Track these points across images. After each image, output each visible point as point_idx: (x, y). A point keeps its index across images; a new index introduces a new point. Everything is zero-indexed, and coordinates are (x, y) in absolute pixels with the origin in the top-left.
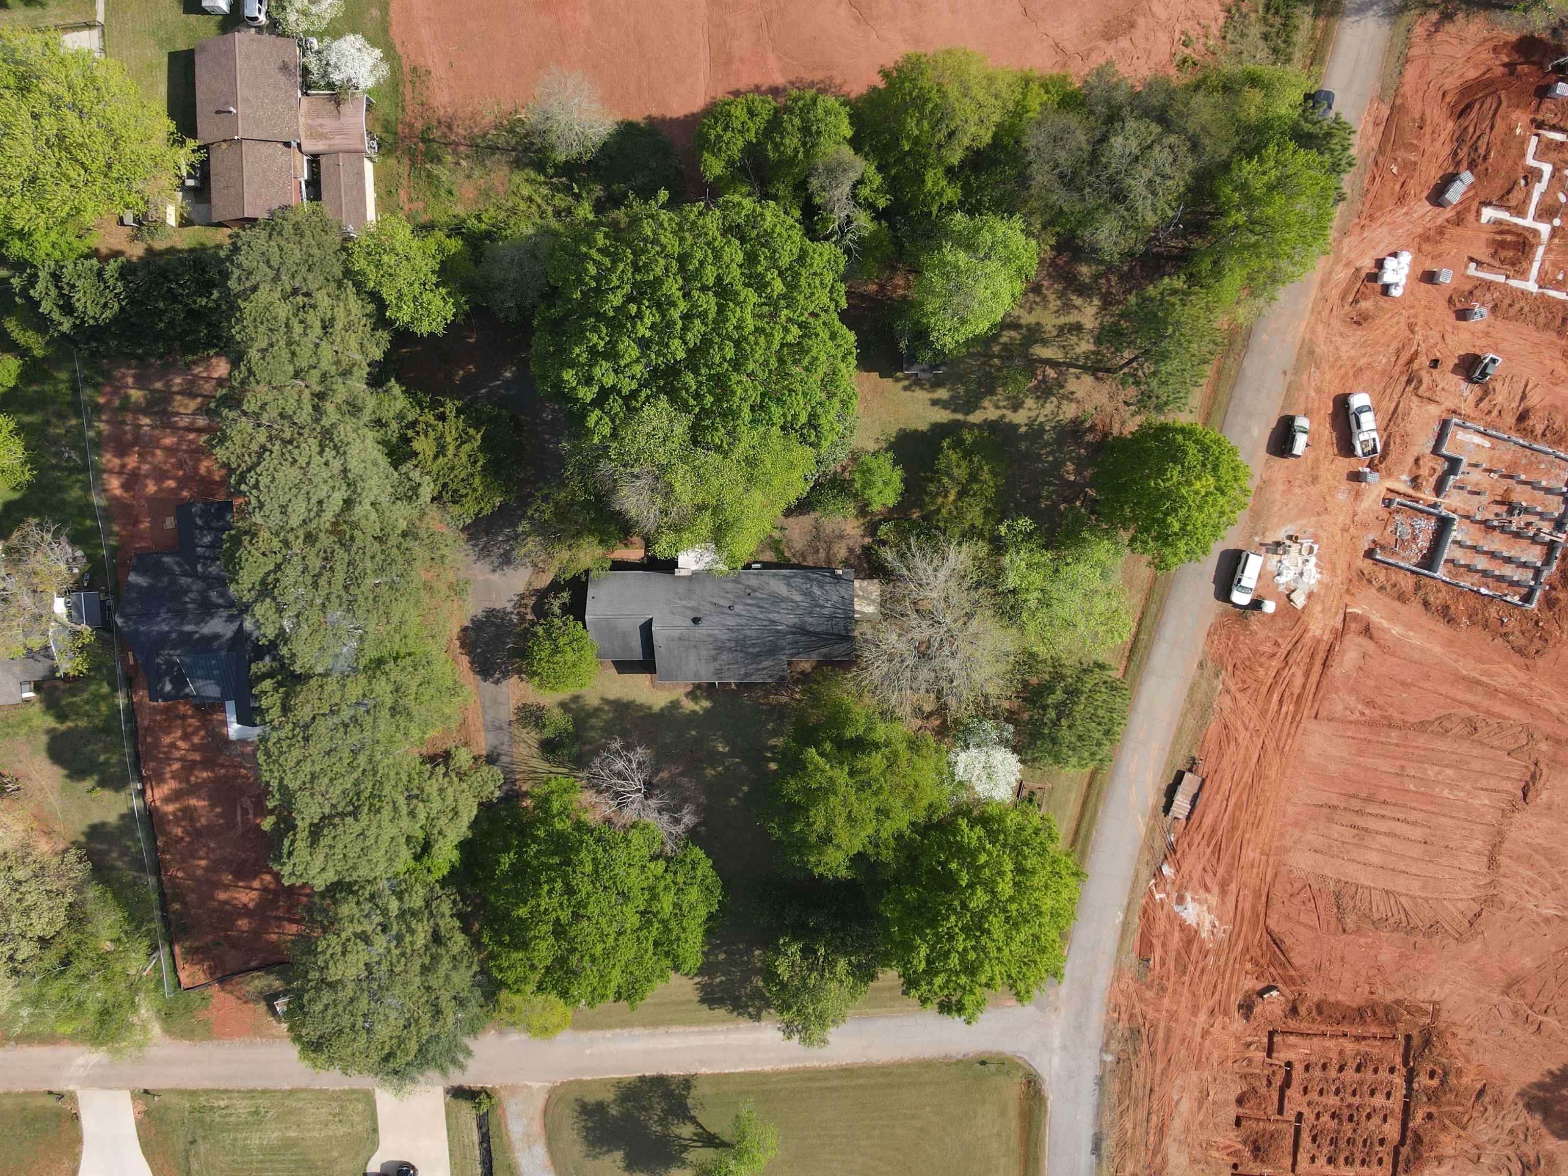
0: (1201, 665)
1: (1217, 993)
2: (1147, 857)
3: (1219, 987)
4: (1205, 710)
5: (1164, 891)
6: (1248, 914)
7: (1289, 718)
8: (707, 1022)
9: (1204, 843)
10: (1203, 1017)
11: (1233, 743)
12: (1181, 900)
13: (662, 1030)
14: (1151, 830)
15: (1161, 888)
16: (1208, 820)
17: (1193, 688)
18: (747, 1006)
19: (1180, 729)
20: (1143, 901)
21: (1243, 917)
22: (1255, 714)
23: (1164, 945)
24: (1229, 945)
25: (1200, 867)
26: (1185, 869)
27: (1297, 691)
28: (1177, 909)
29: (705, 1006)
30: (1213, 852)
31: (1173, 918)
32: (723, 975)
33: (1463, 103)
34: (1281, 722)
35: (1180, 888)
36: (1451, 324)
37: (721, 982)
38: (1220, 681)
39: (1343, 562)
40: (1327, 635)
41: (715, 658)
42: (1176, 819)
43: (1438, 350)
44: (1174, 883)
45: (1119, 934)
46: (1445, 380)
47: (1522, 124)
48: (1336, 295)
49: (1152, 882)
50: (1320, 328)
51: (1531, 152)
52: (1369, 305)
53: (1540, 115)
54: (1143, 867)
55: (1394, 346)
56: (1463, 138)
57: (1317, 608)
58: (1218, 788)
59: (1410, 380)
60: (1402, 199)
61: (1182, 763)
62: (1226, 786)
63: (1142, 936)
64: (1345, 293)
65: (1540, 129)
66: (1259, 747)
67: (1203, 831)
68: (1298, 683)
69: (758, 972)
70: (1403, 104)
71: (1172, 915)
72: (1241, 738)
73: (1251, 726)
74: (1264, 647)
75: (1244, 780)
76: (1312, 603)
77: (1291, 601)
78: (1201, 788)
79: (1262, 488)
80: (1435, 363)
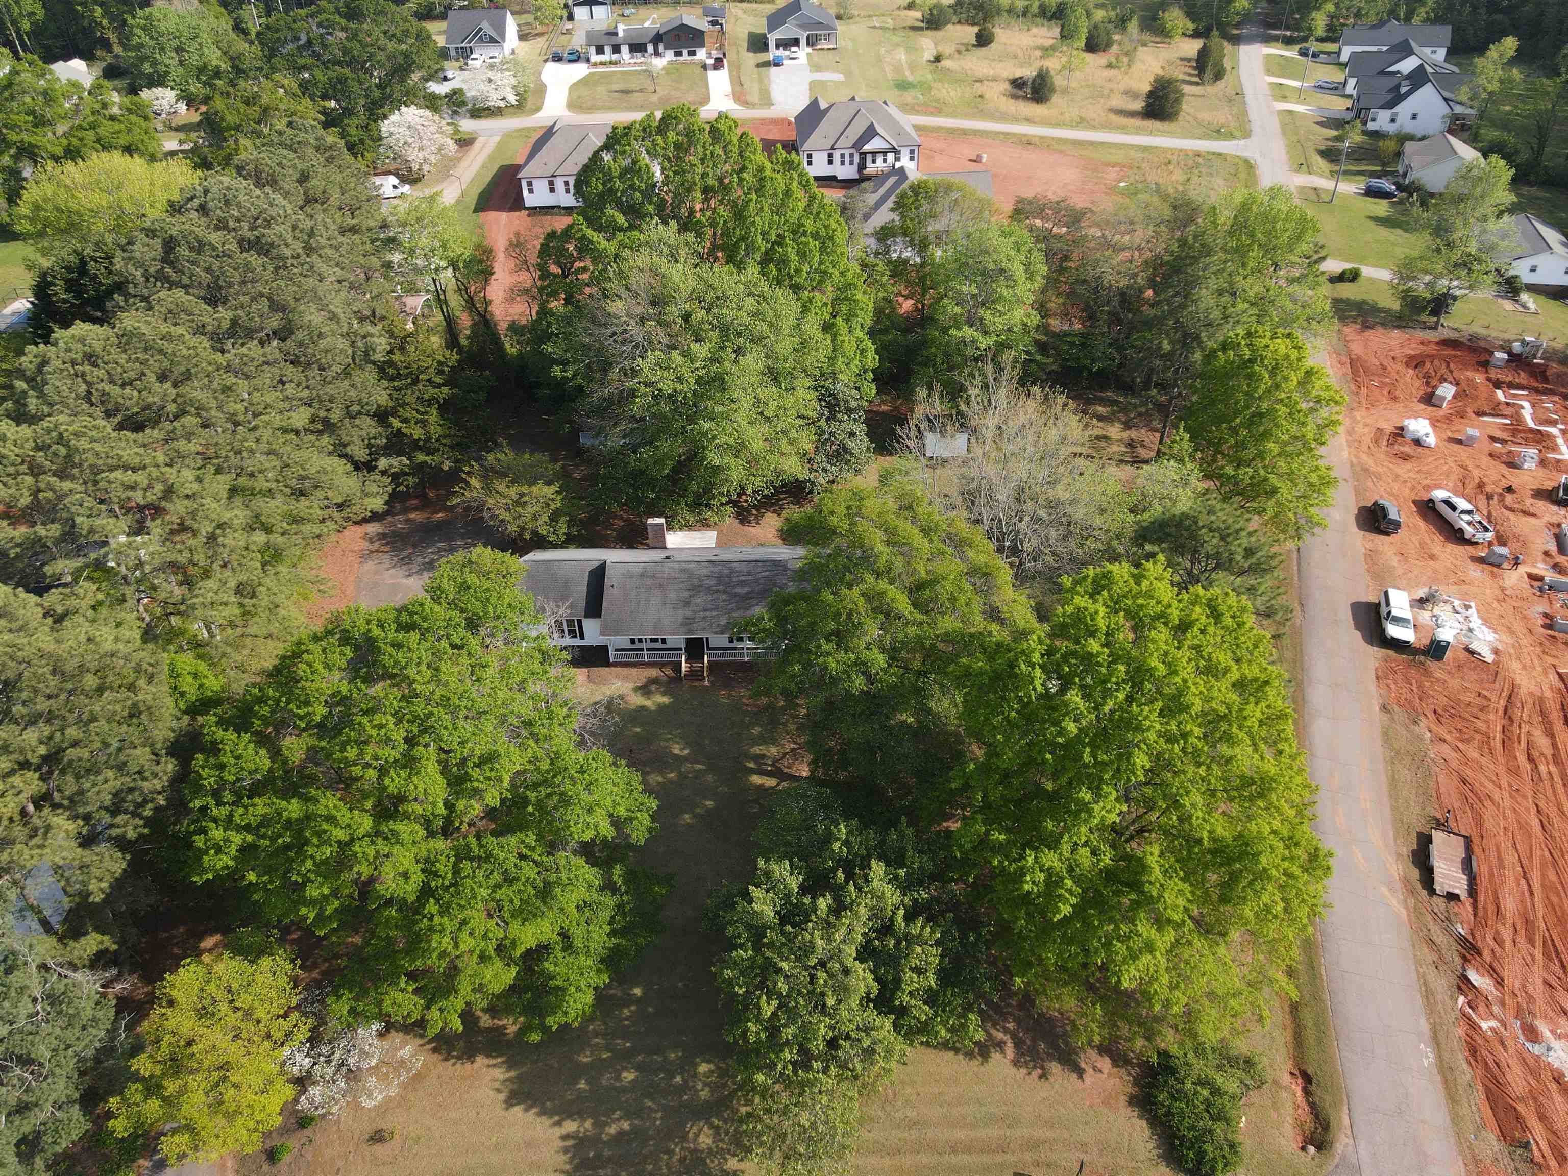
0: (1384, 708)
2: (1431, 957)
4: (1419, 761)
5: (1493, 1016)
9: (1522, 940)
11: (1487, 803)
12: (1532, 1034)
14: (1416, 912)
15: (1482, 1009)
16: (1510, 905)
17: (1387, 736)
19: (1393, 782)
20: (1460, 1032)
22: (1502, 770)
25: (1539, 982)
26: (1511, 973)
27: (1548, 752)
28: (1536, 1049)
30: (1546, 954)
31: (1536, 1066)
32: (627, 1116)
33: (1415, 362)
34: (1547, 783)
35: (1519, 1013)
36: (1504, 469)
37: (621, 1133)
38: (1423, 729)
39: (1519, 627)
40: (1548, 694)
41: (687, 603)
42: (1452, 897)
43: (1504, 483)
44: (1503, 1004)
45: (1440, 1086)
46: (1529, 501)
47: (1479, 378)
48: (1367, 440)
49: (1461, 1000)
50: (1364, 457)
51: (1500, 394)
52: (1407, 449)
53: (1492, 376)
54: (1431, 974)
55: (1453, 477)
56: (1427, 377)
57: (1515, 665)
58: (1500, 859)
59: (1489, 497)
60: (1395, 399)
61: (1420, 826)
62: (1510, 858)
63: (1491, 1098)
64: (1376, 441)
65: (1498, 385)
66: (1533, 810)
67: (1509, 922)
68: (1542, 742)
69: (703, 1112)
70: (1359, 358)
71: (1531, 1062)
72: (1496, 796)
73: (1504, 784)
74: (1467, 697)
75: (1537, 853)
76: (1504, 659)
77: (1472, 653)
78: (1469, 849)
79: (1371, 555)
80: (1509, 489)
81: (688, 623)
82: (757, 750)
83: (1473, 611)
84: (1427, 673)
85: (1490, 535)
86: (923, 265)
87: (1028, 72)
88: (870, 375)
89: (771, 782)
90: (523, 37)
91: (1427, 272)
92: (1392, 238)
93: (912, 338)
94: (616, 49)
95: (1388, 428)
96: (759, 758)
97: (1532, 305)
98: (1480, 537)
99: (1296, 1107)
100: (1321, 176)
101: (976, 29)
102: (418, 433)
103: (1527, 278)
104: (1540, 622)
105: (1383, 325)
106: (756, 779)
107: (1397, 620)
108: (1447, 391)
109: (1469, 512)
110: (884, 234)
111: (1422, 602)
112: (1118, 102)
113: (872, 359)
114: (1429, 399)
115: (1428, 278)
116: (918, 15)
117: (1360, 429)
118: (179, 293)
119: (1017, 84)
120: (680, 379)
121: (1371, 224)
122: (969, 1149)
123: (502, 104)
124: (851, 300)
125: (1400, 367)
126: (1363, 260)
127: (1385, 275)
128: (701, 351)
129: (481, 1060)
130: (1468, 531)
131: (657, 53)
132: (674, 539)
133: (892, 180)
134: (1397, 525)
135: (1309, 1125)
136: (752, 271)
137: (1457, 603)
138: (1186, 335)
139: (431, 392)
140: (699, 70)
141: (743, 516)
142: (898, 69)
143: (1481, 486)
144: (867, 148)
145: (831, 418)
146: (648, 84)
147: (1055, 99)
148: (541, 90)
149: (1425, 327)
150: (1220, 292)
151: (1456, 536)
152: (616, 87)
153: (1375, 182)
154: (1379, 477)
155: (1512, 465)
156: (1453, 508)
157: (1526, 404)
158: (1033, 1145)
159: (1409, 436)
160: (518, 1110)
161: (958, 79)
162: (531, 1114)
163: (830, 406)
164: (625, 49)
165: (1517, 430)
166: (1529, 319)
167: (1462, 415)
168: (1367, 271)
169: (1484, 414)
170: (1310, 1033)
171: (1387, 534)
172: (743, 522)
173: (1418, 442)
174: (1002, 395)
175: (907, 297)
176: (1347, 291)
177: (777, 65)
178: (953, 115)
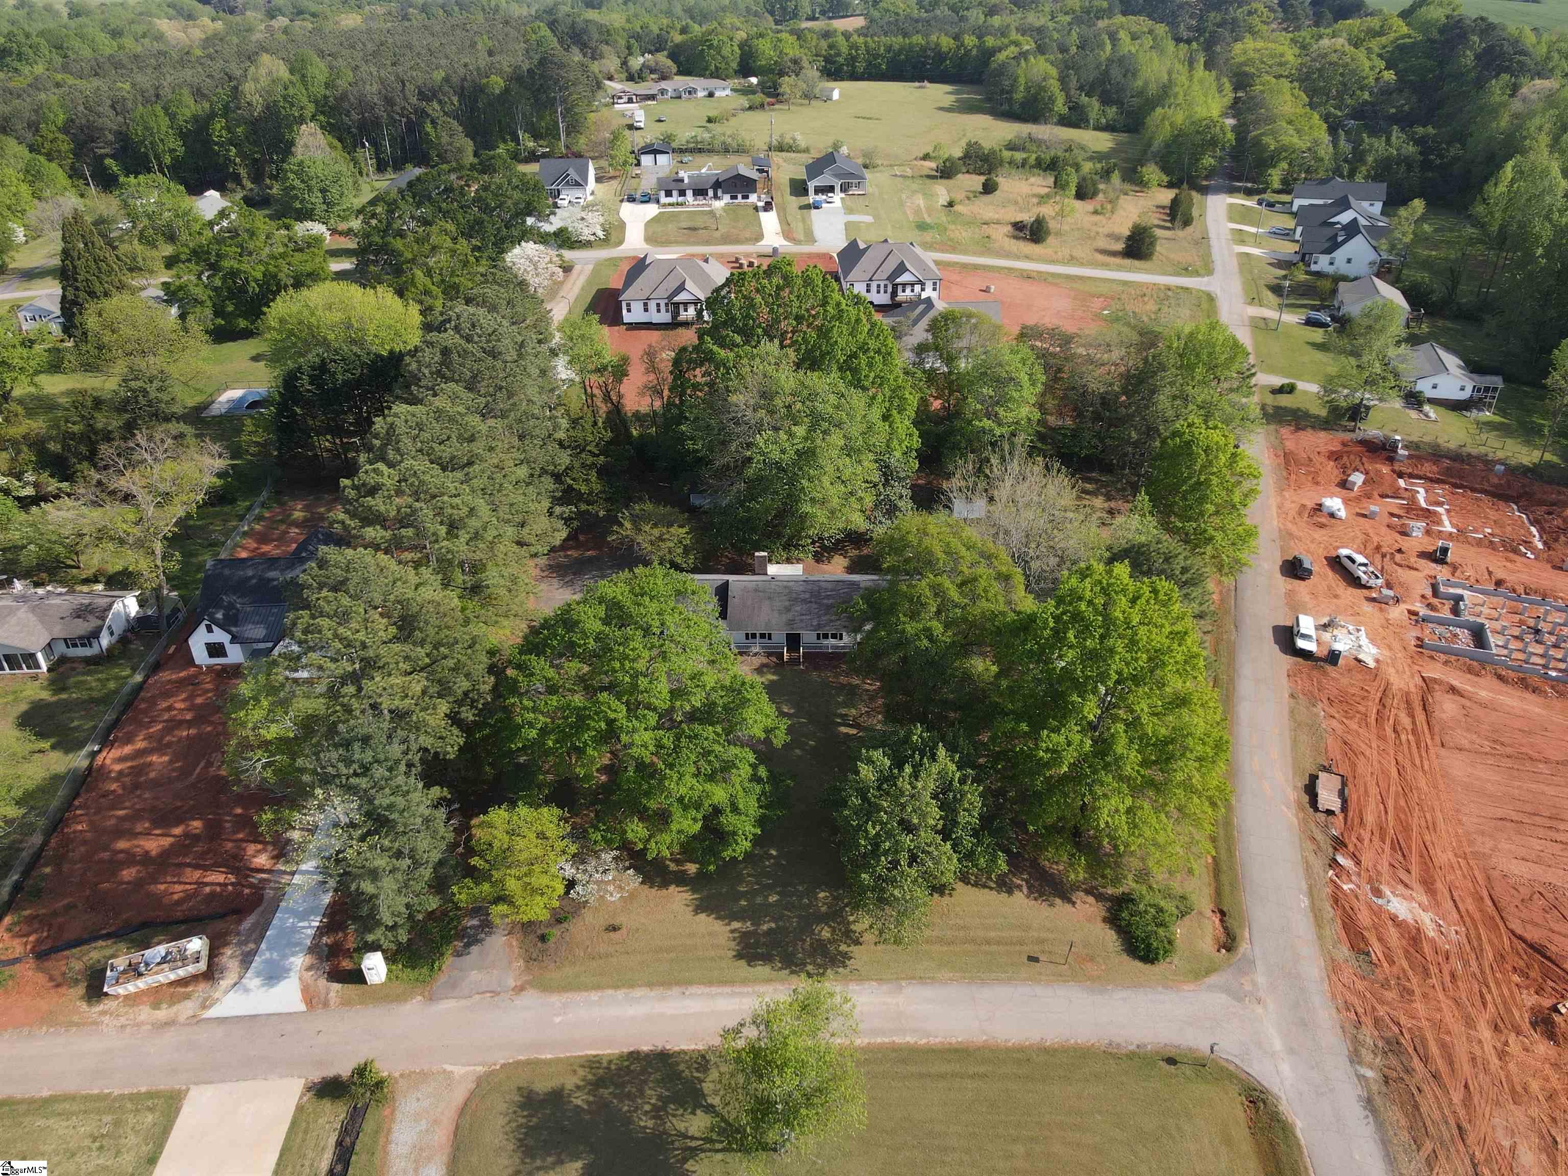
0: (1292, 696)
1: (1489, 1005)
2: (1311, 846)
3: (1488, 997)
4: (1315, 730)
5: (1352, 882)
6: (1477, 916)
7: (1413, 744)
8: (745, 982)
9: (1376, 839)
10: (1486, 1033)
11: (1361, 757)
12: (1378, 893)
13: (676, 990)
14: (1305, 821)
15: (1344, 877)
16: (1370, 819)
17: (1292, 712)
18: (805, 965)
19: (1295, 742)
20: (1329, 890)
21: (1472, 919)
22: (1373, 737)
23: (1380, 939)
24: (1473, 949)
25: (1386, 864)
26: (1367, 858)
27: (1409, 727)
28: (1380, 901)
29: (743, 963)
30: (1393, 848)
31: (1378, 912)
32: (773, 920)
33: (1335, 456)
34: (1405, 746)
35: (1370, 881)
36: (1398, 537)
37: (770, 929)
38: (1320, 710)
39: (1396, 645)
40: (1413, 690)
41: (788, 609)
42: (1330, 812)
43: (1397, 546)
44: (1359, 875)
45: (1312, 919)
46: (1413, 560)
47: (1385, 470)
48: (1293, 513)
49: (1331, 872)
50: (1290, 525)
51: (1402, 483)
52: (1323, 520)
53: (1396, 468)
54: (1312, 858)
55: (1358, 541)
56: (1344, 467)
57: (1391, 670)
58: (1366, 791)
59: (1384, 556)
60: (1317, 483)
61: (1311, 768)
62: (1373, 790)
63: (1345, 926)
64: (1300, 514)
65: (1401, 475)
66: (1393, 762)
67: (1369, 828)
68: (1406, 721)
69: (823, 919)
70: (1291, 452)
71: (1375, 908)
72: (1368, 753)
73: (1374, 745)
74: (1352, 690)
75: (1393, 789)
76: (1383, 667)
77: (1359, 661)
78: (1344, 784)
79: (1290, 594)
80: (1400, 551)
81: (790, 623)
82: (843, 711)
83: (1363, 633)
84: (1325, 673)
85: (1380, 582)
86: (950, 373)
87: (1027, 217)
88: (914, 454)
89: (853, 731)
90: (599, 180)
91: (1345, 387)
92: (1325, 360)
93: (942, 428)
94: (682, 193)
95: (1310, 504)
96: (843, 716)
97: (1432, 415)
98: (1372, 582)
99: (1215, 929)
100: (1270, 308)
101: (982, 179)
102: (584, 489)
103: (1429, 393)
104: (1413, 643)
105: (1313, 427)
106: (843, 729)
107: (1304, 636)
108: (1358, 479)
109: (1365, 565)
110: (921, 349)
111: (1325, 627)
112: (1103, 243)
113: (916, 442)
114: (1344, 484)
115: (1346, 391)
116: (933, 165)
117: (1288, 505)
118: (452, 385)
119: (1018, 227)
120: (783, 452)
121: (1309, 347)
122: (998, 943)
123: (592, 238)
124: (902, 399)
125: (1322, 459)
126: (1300, 377)
127: (1314, 388)
128: (800, 431)
129: (672, 888)
130: (1364, 577)
131: (716, 197)
132: (773, 569)
133: (921, 307)
134: (1310, 572)
135: (1223, 938)
136: (835, 374)
137: (1351, 628)
138: (1149, 429)
139: (590, 460)
140: (752, 211)
141: (818, 558)
142: (918, 211)
143: (1378, 548)
144: (898, 280)
145: (886, 484)
146: (710, 223)
147: (1051, 240)
148: (622, 225)
149: (1346, 429)
150: (1175, 398)
151: (1355, 582)
152: (684, 225)
153: (1313, 314)
154: (1300, 539)
155: (1404, 534)
156: (1353, 561)
157: (1421, 490)
158: (1042, 941)
159: (1325, 510)
160: (703, 916)
161: (970, 223)
162: (711, 919)
163: (885, 474)
164: (689, 193)
165: (1413, 510)
166: (1430, 425)
167: (1369, 496)
168: (1301, 385)
169: (1387, 496)
170: (1227, 889)
171: (1303, 579)
172: (817, 561)
173: (1332, 515)
174: (1014, 466)
175: (936, 398)
176: (1285, 401)
177: (817, 208)
178: (965, 252)
